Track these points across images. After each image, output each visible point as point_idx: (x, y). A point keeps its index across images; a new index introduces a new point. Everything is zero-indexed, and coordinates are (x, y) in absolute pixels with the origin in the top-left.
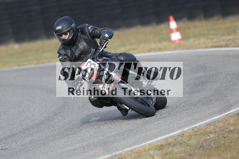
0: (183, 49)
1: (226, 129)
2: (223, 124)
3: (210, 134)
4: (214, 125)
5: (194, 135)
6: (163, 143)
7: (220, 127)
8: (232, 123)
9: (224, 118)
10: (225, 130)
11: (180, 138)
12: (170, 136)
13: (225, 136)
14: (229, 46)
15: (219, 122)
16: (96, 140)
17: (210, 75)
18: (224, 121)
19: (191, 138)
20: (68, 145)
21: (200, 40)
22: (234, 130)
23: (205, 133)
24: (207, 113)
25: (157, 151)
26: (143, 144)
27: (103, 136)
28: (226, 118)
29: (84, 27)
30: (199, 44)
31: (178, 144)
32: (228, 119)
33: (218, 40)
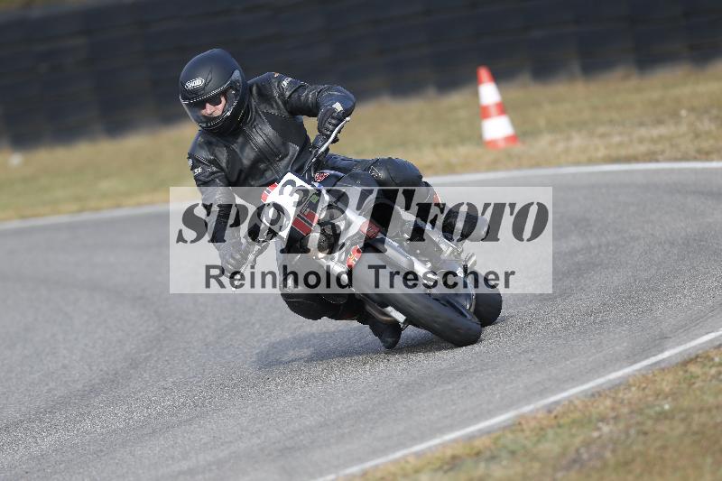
0: (519, 167)
1: (649, 407)
2: (640, 394)
3: (600, 424)
4: (613, 395)
5: (552, 427)
6: (459, 450)
7: (630, 403)
8: (667, 389)
9: (643, 376)
10: (647, 411)
11: (510, 436)
12: (480, 430)
13: (645, 428)
14: (660, 157)
15: (629, 387)
16: (255, 441)
17: (600, 246)
18: (644, 385)
19: (544, 436)
20: (173, 458)
21: (569, 138)
22: (672, 410)
23: (586, 421)
24: (591, 359)
25: (440, 474)
26: (398, 454)
27: (278, 430)
28: (650, 375)
29: (268, 81)
30: (567, 151)
31: (504, 454)
32: (656, 378)
33: (626, 138)
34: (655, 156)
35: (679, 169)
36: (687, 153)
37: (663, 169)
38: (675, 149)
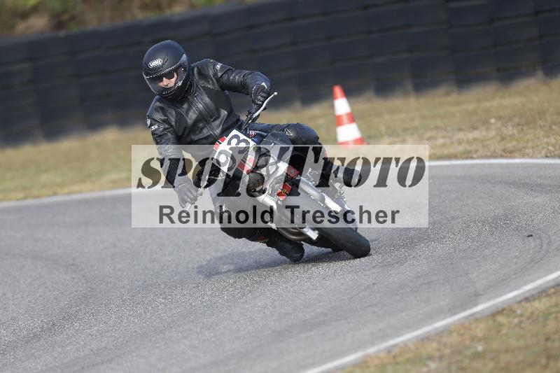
1: (466, 348)
2: (460, 339)
3: (428, 362)
4: (438, 339)
5: (391, 364)
7: (451, 346)
8: (480, 335)
9: (462, 324)
10: (465, 352)
13: (464, 365)
14: (474, 155)
15: (450, 333)
18: (462, 332)
21: (404, 142)
22: (484, 351)
23: (417, 360)
24: (421, 312)
28: (467, 324)
32: (472, 326)
33: (448, 141)
34: (471, 155)
35: (489, 164)
36: (495, 152)
37: (477, 164)
38: (485, 149)
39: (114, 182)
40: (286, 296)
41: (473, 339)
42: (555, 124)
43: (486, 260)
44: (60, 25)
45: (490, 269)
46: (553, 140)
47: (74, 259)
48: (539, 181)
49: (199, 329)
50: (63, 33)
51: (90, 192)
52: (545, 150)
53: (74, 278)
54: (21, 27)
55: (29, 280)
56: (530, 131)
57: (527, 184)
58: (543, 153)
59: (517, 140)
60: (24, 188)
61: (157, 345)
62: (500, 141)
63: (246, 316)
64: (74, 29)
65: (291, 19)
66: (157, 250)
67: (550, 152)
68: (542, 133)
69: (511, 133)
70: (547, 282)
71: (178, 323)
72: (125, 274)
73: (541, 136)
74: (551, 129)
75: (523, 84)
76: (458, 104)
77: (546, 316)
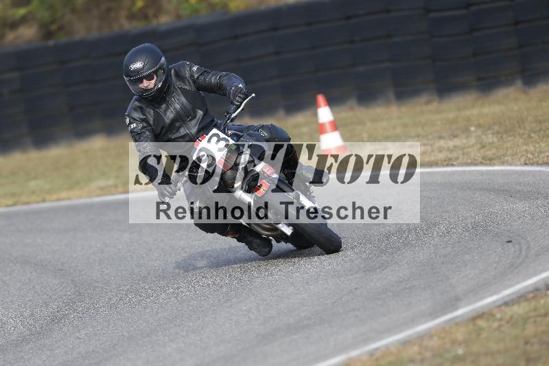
1: (447, 352)
2: (441, 342)
4: (419, 343)
7: (432, 349)
8: (461, 339)
10: (445, 355)
14: (454, 163)
15: (431, 336)
18: (443, 335)
22: (465, 354)
24: (402, 316)
28: (448, 328)
29: (183, 66)
32: (452, 330)
33: (429, 148)
34: (451, 162)
35: (470, 171)
36: (475, 160)
37: (457, 171)
38: (466, 157)
39: (102, 189)
40: (270, 300)
41: (454, 342)
42: (534, 132)
43: (467, 265)
44: (48, 35)
45: (470, 274)
46: (532, 148)
47: (62, 264)
48: (518, 188)
49: (185, 333)
50: (51, 43)
51: (78, 198)
52: (524, 157)
53: (63, 283)
54: (10, 36)
55: (19, 284)
56: (509, 139)
57: (507, 190)
58: (522, 160)
59: (497, 148)
60: (13, 195)
61: (144, 348)
62: (480, 149)
63: (232, 320)
64: (63, 39)
65: (275, 29)
66: (144, 256)
67: (529, 160)
68: (521, 140)
69: (490, 140)
70: (527, 287)
71: (165, 327)
72: (113, 278)
73: (520, 144)
74: (530, 136)
75: (502, 93)
76: (438, 112)
77: (525, 320)
